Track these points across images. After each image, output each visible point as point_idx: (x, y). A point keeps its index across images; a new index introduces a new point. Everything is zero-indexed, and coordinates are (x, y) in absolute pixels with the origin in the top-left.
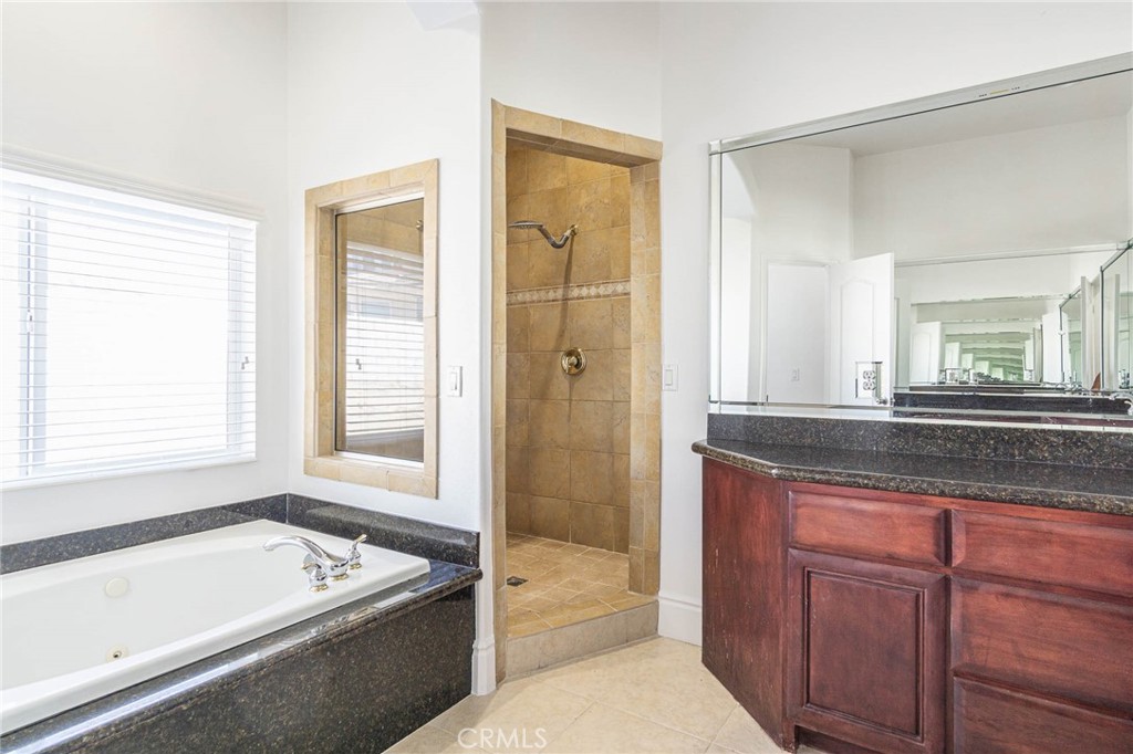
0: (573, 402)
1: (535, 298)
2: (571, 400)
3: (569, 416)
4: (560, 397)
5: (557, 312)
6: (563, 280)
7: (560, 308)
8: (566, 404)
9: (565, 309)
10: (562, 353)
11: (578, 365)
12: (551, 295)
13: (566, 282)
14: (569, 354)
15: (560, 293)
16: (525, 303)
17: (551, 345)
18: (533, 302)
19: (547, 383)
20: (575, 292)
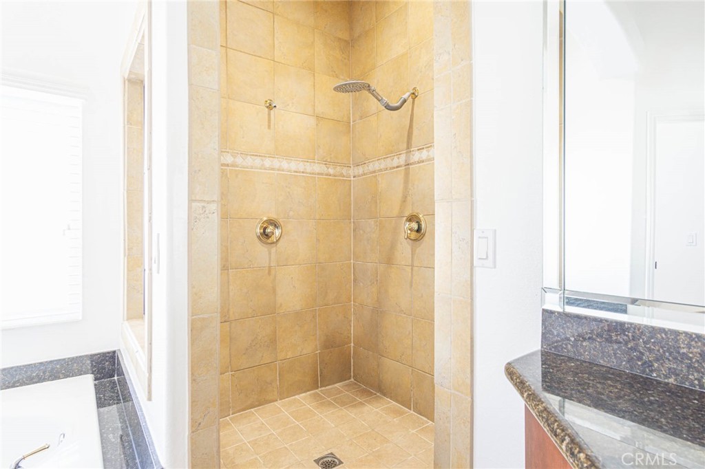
0: (415, 268)
1: (382, 166)
2: (412, 266)
3: (411, 282)
4: (403, 263)
5: (401, 177)
6: (405, 146)
7: (403, 173)
8: (409, 269)
9: (407, 174)
10: (405, 218)
11: (419, 230)
12: (396, 162)
13: (408, 148)
14: (410, 219)
15: (403, 158)
16: (374, 172)
17: (395, 212)
18: (380, 170)
19: (393, 247)
20: (416, 156)
